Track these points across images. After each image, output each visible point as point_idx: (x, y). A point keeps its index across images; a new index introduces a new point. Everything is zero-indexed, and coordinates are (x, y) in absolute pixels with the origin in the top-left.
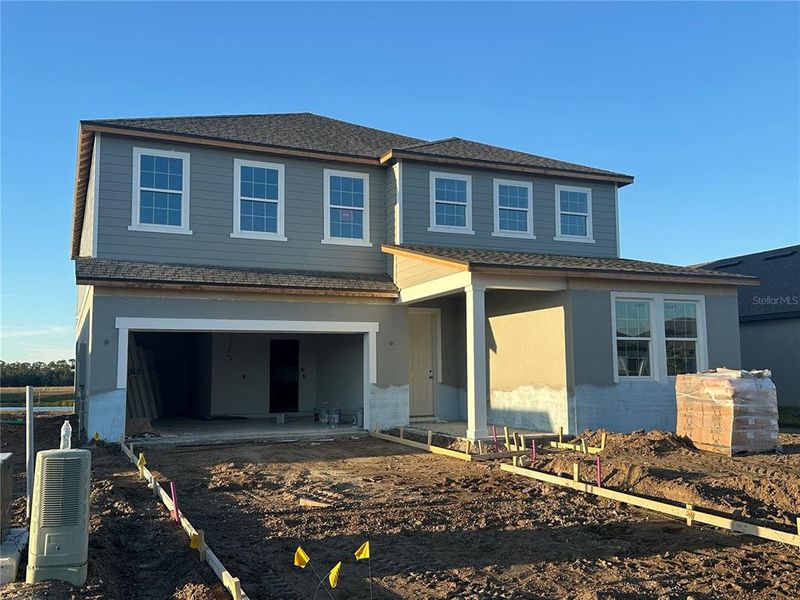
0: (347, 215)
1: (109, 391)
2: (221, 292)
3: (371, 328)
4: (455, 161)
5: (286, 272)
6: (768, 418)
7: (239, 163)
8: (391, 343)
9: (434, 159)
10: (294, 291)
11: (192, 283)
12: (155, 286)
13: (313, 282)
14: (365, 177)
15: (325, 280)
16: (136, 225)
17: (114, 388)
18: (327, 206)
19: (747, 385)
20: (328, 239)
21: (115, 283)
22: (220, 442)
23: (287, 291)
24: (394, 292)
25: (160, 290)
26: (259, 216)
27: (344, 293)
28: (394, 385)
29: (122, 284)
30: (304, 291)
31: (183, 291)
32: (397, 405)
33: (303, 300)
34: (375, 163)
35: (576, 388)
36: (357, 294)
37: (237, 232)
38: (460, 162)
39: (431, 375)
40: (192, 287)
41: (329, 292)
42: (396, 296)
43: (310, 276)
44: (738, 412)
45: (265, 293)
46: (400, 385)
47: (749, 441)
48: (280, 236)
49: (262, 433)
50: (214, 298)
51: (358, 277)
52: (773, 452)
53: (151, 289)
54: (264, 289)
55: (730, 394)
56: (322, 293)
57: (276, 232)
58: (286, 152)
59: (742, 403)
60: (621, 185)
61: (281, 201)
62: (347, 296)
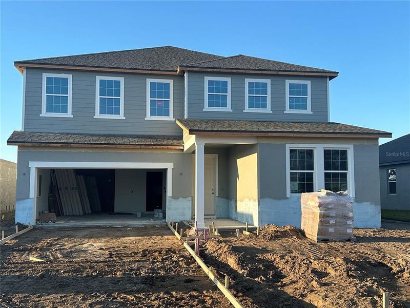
0: (161, 103)
1: (25, 199)
2: (84, 148)
3: (169, 166)
4: (218, 70)
5: (123, 136)
6: (345, 220)
7: (99, 78)
8: (181, 174)
9: (206, 70)
10: (122, 146)
11: (67, 143)
12: (48, 145)
13: (136, 141)
14: (171, 82)
15: (143, 140)
16: (44, 113)
17: (28, 198)
18: (148, 99)
19: (330, 199)
20: (149, 117)
21: (26, 144)
22: (83, 226)
23: (118, 146)
24: (181, 146)
25: (49, 147)
26: (110, 106)
27: (151, 147)
28: (183, 197)
29: (30, 144)
30: (128, 146)
31: (61, 147)
32: (184, 209)
33: (130, 151)
34: (175, 73)
35: (260, 200)
36: (158, 147)
37: (98, 115)
38: (221, 70)
39: (213, 192)
40: (66, 145)
41: (142, 147)
42: (182, 148)
43: (135, 138)
44: (322, 216)
45: (106, 148)
46: (185, 198)
47: (331, 233)
48: (121, 116)
49: (109, 222)
50: (80, 151)
51: (164, 137)
52: (349, 240)
53: (45, 147)
54: (105, 145)
55: (317, 205)
56: (139, 147)
57: (119, 114)
58: (123, 70)
59: (326, 210)
60: (331, 78)
61: (122, 98)
62: (153, 148)
